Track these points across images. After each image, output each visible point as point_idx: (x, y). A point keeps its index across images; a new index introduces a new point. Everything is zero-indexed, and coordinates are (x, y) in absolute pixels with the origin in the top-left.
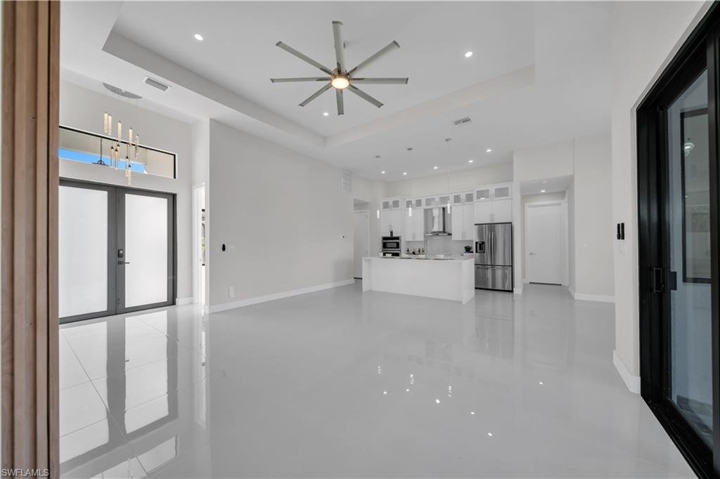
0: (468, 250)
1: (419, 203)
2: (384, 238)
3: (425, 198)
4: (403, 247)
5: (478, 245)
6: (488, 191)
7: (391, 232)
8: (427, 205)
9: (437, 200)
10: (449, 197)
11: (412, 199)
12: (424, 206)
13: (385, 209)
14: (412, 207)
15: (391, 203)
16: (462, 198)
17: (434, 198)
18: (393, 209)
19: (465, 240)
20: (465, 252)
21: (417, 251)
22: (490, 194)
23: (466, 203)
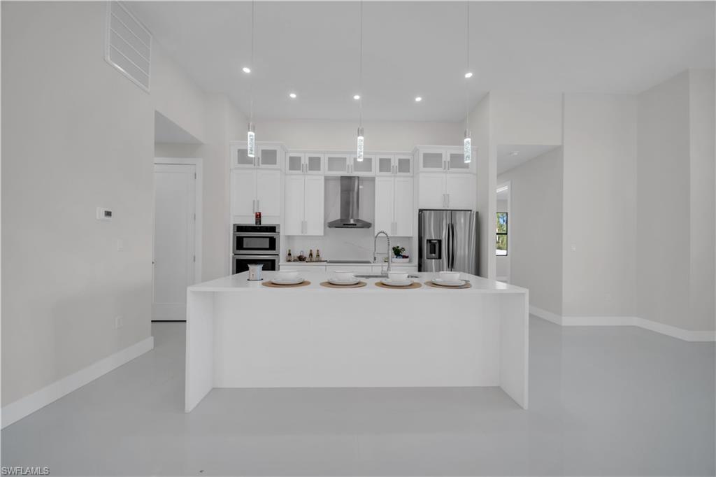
1: (315, 163)
2: (240, 228)
3: (328, 156)
4: (282, 247)
5: (428, 246)
6: (440, 155)
7: (257, 216)
8: (330, 169)
9: (350, 161)
10: (371, 159)
11: (301, 155)
12: (326, 171)
13: (243, 165)
14: (300, 170)
15: (258, 154)
16: (392, 163)
17: (345, 158)
18: (262, 166)
19: (395, 236)
20: (396, 258)
21: (307, 255)
22: (443, 160)
23: (399, 174)
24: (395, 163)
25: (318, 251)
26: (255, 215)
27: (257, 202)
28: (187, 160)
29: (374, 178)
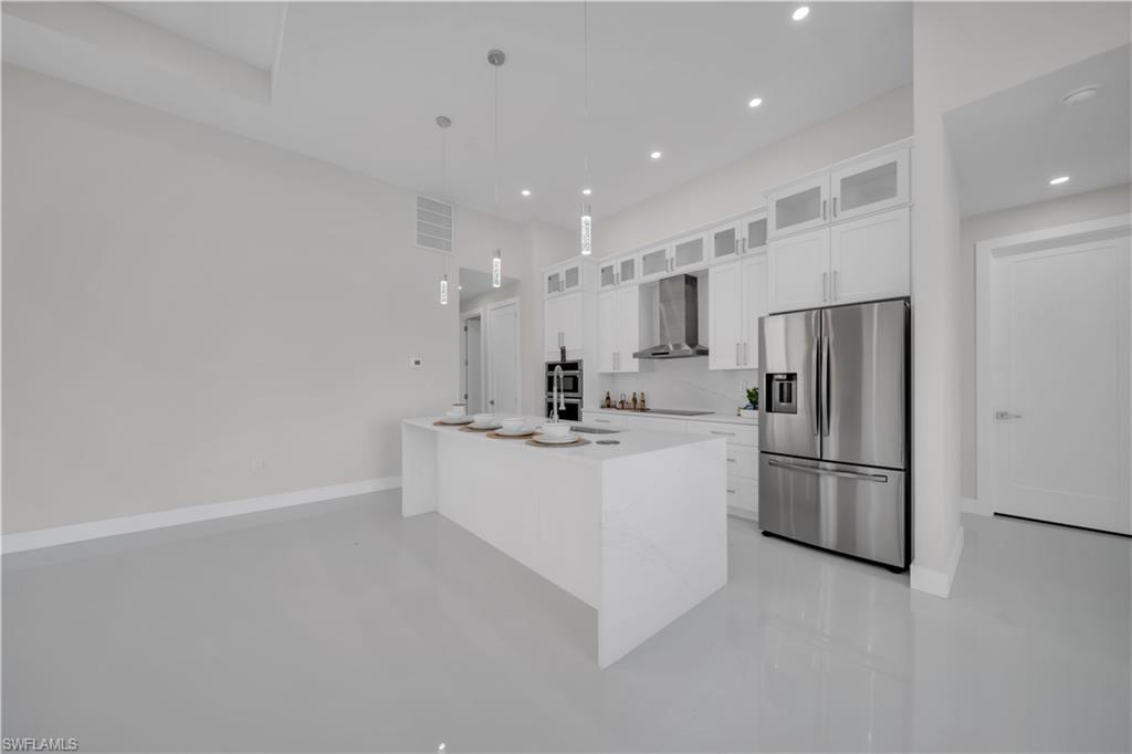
2: (550, 366)
3: (643, 253)
5: (776, 386)
6: (816, 193)
7: (562, 350)
8: (646, 273)
9: (671, 253)
10: (701, 240)
11: (613, 263)
12: (640, 276)
13: (553, 294)
14: (613, 282)
15: (563, 278)
16: (738, 236)
17: (664, 251)
18: (567, 290)
19: (744, 367)
20: (745, 408)
21: (629, 399)
22: (822, 199)
23: (749, 251)
24: (742, 233)
25: (642, 394)
26: (560, 350)
27: (561, 335)
28: (510, 301)
29: (707, 270)
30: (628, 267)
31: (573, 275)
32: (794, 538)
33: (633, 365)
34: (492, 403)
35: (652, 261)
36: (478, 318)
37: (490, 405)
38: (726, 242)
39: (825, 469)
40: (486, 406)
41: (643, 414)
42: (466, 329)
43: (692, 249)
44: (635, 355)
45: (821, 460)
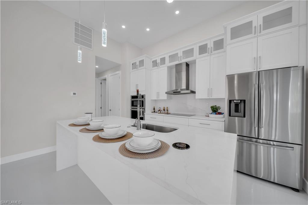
0: (215, 110)
2: (133, 97)
3: (169, 55)
5: (233, 104)
7: (137, 91)
8: (170, 62)
9: (180, 54)
10: (193, 49)
11: (157, 59)
12: (168, 63)
13: (134, 70)
14: (157, 66)
15: (138, 63)
16: (209, 46)
17: (178, 53)
18: (139, 68)
19: (211, 98)
20: (211, 114)
21: (162, 109)
22: (253, 26)
23: (213, 52)
24: (210, 45)
25: (167, 107)
26: (136, 91)
27: (137, 85)
28: (117, 72)
29: (195, 60)
30: (163, 60)
31: (142, 63)
32: (246, 173)
33: (164, 97)
34: (110, 110)
35: (173, 57)
36: (105, 80)
37: (110, 111)
38: (203, 49)
39: (260, 143)
40: (108, 111)
41: (168, 115)
42: (101, 83)
43: (190, 52)
44: (166, 93)
45: (258, 138)
